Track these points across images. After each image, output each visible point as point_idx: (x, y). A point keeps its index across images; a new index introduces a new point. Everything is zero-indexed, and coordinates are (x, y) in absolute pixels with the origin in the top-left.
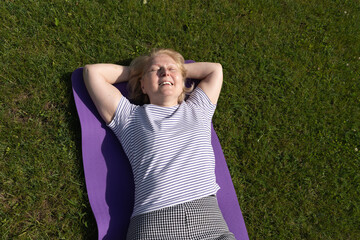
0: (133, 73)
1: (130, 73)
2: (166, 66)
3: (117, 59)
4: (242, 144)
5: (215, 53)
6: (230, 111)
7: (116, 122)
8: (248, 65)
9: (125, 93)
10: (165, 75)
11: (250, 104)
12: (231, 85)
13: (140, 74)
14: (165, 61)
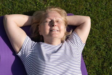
0: (35, 21)
1: (32, 20)
2: (55, 20)
3: (25, 11)
4: (100, 69)
5: (86, 9)
6: (94, 47)
7: (22, 53)
8: (107, 17)
9: (28, 34)
10: (53, 26)
11: (107, 43)
12: (95, 30)
13: (39, 22)
14: (55, 16)
